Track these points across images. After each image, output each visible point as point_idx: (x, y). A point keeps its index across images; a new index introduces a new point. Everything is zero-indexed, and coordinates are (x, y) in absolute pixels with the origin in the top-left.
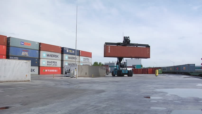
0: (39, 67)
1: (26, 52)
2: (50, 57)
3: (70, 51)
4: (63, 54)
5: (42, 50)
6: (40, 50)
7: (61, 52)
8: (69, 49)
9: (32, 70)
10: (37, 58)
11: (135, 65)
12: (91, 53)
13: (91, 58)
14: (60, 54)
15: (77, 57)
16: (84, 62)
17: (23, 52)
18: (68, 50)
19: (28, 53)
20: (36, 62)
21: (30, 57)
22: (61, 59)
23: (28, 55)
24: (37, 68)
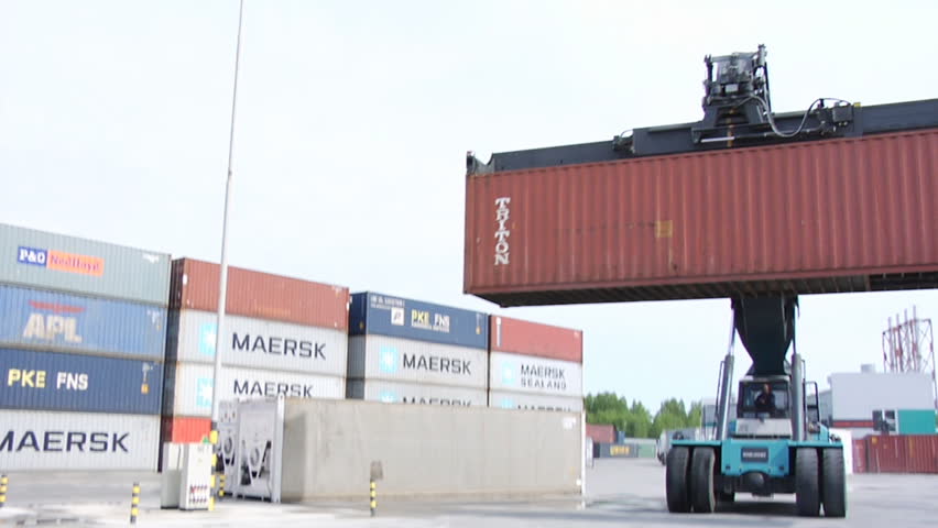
0: (167, 420)
1: (64, 316)
2: (259, 356)
3: (414, 313)
4: (363, 333)
5: (197, 308)
6: (174, 307)
7: (343, 320)
8: (410, 305)
9: (110, 441)
10: (151, 362)
11: (891, 414)
12: (582, 333)
13: (581, 362)
14: (337, 333)
15: (475, 357)
16: (527, 388)
17: (35, 319)
18: (402, 311)
19: (78, 325)
20: (144, 389)
21: (92, 348)
22: (342, 369)
23: (78, 339)
24: (153, 424)
